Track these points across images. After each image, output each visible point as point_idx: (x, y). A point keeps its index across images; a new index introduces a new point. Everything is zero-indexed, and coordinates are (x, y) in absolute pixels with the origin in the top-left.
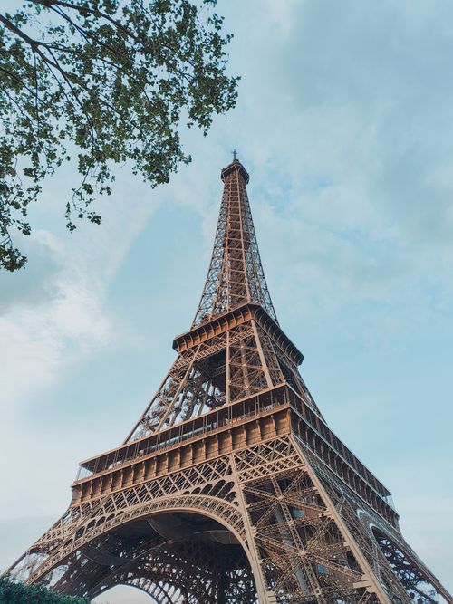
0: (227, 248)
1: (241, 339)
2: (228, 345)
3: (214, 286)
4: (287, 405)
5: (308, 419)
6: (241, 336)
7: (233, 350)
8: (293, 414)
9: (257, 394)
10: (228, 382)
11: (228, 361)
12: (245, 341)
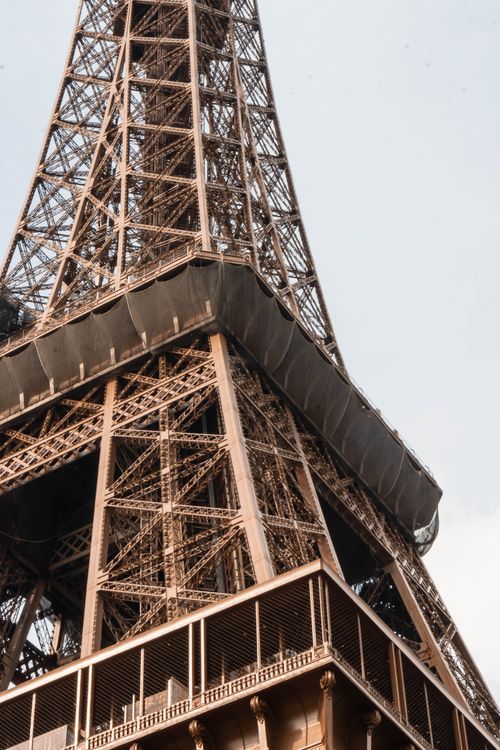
0: (127, 38)
1: (163, 406)
2: (107, 431)
3: (65, 194)
4: (320, 655)
5: (417, 720)
6: (164, 392)
7: (124, 450)
8: (343, 688)
9: (200, 615)
10: (96, 577)
11: (103, 495)
12: (176, 410)
